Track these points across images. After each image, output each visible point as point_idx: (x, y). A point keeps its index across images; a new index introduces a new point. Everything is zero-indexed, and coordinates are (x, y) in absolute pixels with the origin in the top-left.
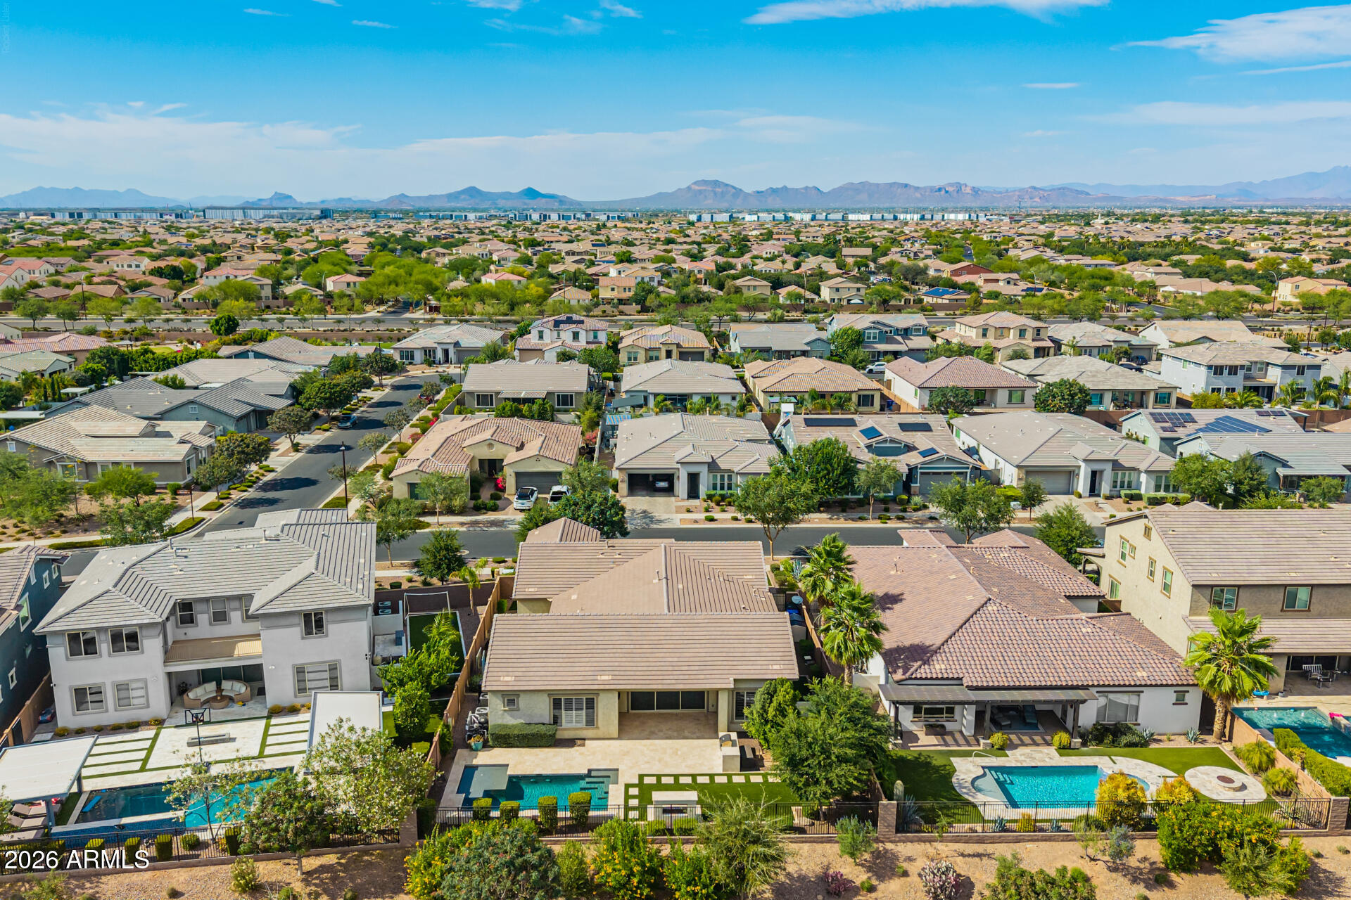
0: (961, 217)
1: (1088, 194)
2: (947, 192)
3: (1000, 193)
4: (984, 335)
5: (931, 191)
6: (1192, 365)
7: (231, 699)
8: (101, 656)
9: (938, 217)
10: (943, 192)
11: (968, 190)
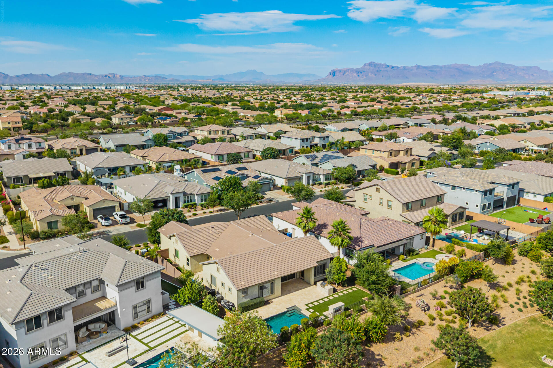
0: (122, 88)
1: (166, 78)
2: (109, 77)
3: (131, 78)
4: (210, 134)
5: (102, 77)
6: (294, 139)
7: (100, 332)
8: (44, 327)
9: (113, 88)
10: (107, 77)
11: (118, 76)
